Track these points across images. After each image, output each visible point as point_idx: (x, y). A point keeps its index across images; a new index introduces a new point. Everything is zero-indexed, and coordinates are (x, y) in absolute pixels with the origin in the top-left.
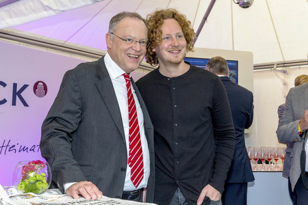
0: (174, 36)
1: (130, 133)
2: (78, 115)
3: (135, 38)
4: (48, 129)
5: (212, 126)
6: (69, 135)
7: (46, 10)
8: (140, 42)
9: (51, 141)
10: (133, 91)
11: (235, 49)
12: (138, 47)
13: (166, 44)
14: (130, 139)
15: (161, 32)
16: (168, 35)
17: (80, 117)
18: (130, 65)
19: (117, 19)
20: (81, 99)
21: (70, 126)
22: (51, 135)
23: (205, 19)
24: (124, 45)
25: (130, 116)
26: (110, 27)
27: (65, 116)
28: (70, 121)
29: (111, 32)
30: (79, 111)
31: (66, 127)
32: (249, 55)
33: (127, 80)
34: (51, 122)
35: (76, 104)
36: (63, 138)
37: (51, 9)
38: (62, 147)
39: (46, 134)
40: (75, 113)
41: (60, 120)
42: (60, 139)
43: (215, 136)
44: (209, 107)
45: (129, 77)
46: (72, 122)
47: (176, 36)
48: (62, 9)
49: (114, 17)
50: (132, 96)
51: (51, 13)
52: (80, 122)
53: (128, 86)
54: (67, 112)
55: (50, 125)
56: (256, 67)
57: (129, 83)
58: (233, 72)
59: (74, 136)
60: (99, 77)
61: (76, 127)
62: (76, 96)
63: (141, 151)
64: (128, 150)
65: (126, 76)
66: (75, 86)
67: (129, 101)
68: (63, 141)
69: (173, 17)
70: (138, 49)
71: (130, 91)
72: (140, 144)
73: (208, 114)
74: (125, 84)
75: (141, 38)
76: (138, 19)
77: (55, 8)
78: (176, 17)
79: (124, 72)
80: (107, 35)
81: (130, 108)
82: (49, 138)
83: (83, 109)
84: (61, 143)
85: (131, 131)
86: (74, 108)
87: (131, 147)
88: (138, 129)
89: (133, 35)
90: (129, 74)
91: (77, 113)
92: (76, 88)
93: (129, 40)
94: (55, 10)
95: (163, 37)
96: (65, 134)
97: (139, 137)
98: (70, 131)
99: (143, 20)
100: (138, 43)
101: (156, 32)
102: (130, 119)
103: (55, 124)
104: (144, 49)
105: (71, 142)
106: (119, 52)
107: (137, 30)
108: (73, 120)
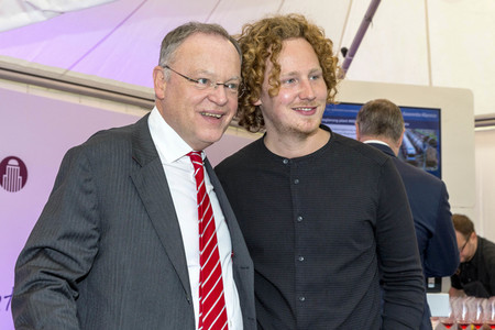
0: (304, 78)
1: (202, 278)
2: (93, 242)
3: (214, 76)
4: (29, 272)
5: (376, 261)
6: (72, 285)
7: (25, 10)
8: (226, 86)
9: (34, 297)
10: (209, 188)
11: (435, 84)
12: (221, 95)
13: (287, 94)
14: (202, 292)
15: (277, 67)
16: (293, 74)
17: (95, 247)
18: (206, 131)
19: (177, 36)
20: (98, 207)
21: (74, 266)
22: (34, 286)
23: (368, 19)
24: (193, 93)
25: (202, 242)
26: (163, 55)
27: (65, 246)
28: (74, 255)
29: (165, 66)
30: (95, 233)
31: (66, 267)
32: (465, 97)
33: (196, 167)
34: (35, 257)
35: (89, 218)
36: (60, 290)
37: (36, 8)
38: (57, 311)
39: (25, 282)
40: (85, 237)
41: (53, 254)
42: (53, 294)
43: (381, 283)
44: (369, 222)
45: (200, 159)
46: (80, 257)
47: (309, 77)
48: (60, 9)
49: (171, 34)
50: (207, 199)
51: (37, 16)
52: (97, 257)
53: (199, 178)
54: (68, 236)
55: (33, 263)
56: (481, 122)
57: (202, 171)
58: (430, 133)
59: (83, 286)
60: (136, 160)
61: (87, 266)
62: (88, 203)
63: (224, 317)
64: (197, 315)
65: (194, 157)
66: (86, 180)
67: (201, 210)
68: (59, 299)
69: (302, 35)
70: (222, 100)
71: (203, 189)
72: (222, 302)
73: (368, 234)
74: (192, 173)
75: (228, 77)
76: (220, 38)
77: (45, 6)
78: (307, 34)
79: (190, 149)
80: (156, 70)
81: (201, 226)
82: (29, 292)
83: (102, 229)
84: (56, 302)
85: (203, 275)
86: (83, 227)
87: (204, 309)
88: (219, 270)
89: (211, 70)
90: (200, 152)
91: (91, 237)
92: (89, 186)
93: (205, 81)
94: (44, 11)
95: (281, 78)
96: (64, 284)
97: (220, 286)
98: (74, 277)
99: (232, 40)
100: (221, 87)
101: (264, 68)
102: (201, 249)
103: (43, 262)
104: (234, 102)
105: (76, 299)
106: (183, 107)
107: (219, 60)
108: (81, 253)
